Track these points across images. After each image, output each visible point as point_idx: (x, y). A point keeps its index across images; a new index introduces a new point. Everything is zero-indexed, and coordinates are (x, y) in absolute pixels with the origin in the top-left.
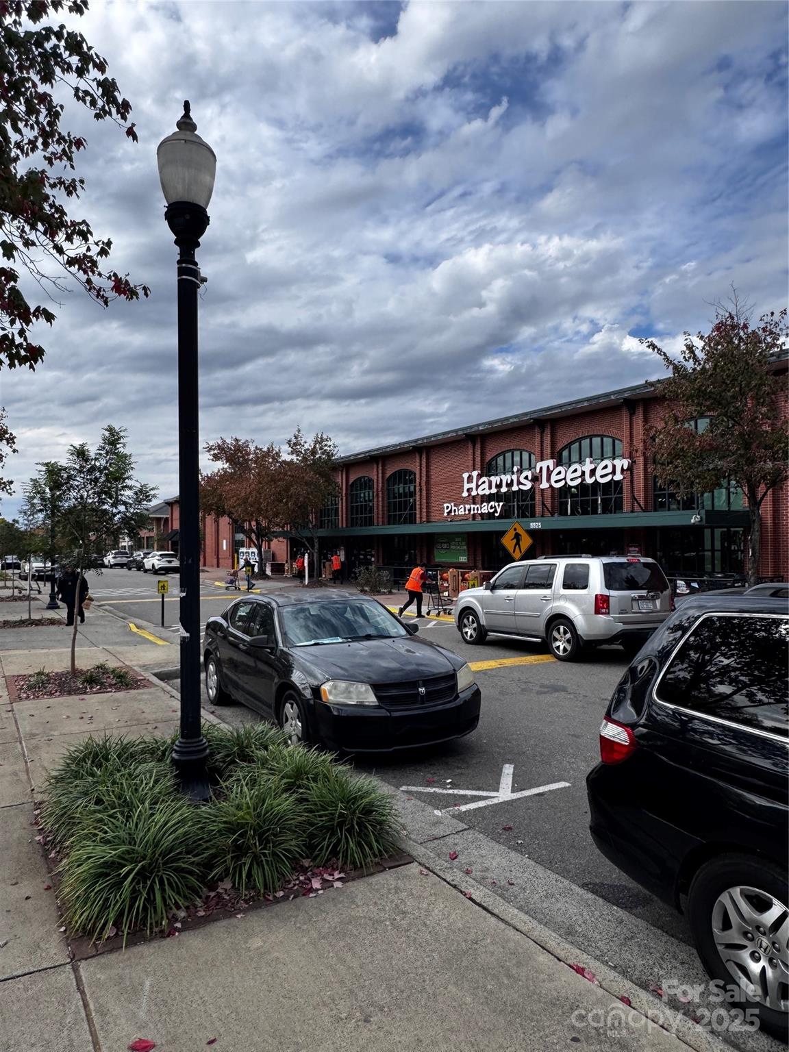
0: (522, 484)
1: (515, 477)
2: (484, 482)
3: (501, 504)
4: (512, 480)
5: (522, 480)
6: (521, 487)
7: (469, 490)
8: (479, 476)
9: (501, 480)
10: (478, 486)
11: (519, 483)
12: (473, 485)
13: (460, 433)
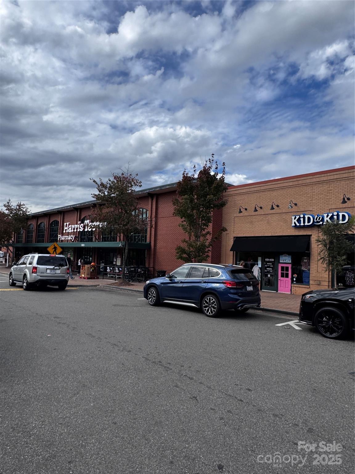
0: (81, 229)
1: (79, 226)
2: (70, 227)
3: (74, 236)
4: (78, 227)
5: (81, 227)
6: (80, 230)
7: (66, 230)
8: (69, 224)
9: (75, 227)
10: (68, 229)
11: (80, 228)
12: (67, 228)
13: (72, 207)
